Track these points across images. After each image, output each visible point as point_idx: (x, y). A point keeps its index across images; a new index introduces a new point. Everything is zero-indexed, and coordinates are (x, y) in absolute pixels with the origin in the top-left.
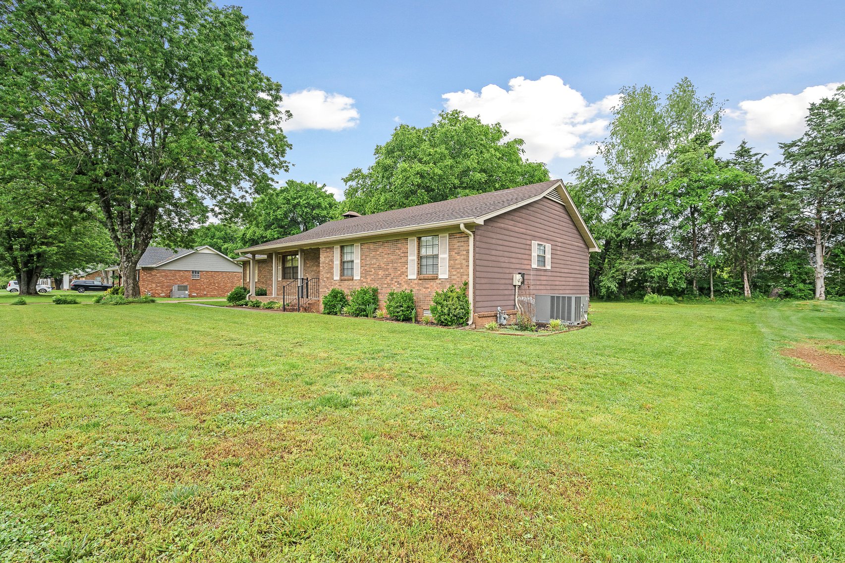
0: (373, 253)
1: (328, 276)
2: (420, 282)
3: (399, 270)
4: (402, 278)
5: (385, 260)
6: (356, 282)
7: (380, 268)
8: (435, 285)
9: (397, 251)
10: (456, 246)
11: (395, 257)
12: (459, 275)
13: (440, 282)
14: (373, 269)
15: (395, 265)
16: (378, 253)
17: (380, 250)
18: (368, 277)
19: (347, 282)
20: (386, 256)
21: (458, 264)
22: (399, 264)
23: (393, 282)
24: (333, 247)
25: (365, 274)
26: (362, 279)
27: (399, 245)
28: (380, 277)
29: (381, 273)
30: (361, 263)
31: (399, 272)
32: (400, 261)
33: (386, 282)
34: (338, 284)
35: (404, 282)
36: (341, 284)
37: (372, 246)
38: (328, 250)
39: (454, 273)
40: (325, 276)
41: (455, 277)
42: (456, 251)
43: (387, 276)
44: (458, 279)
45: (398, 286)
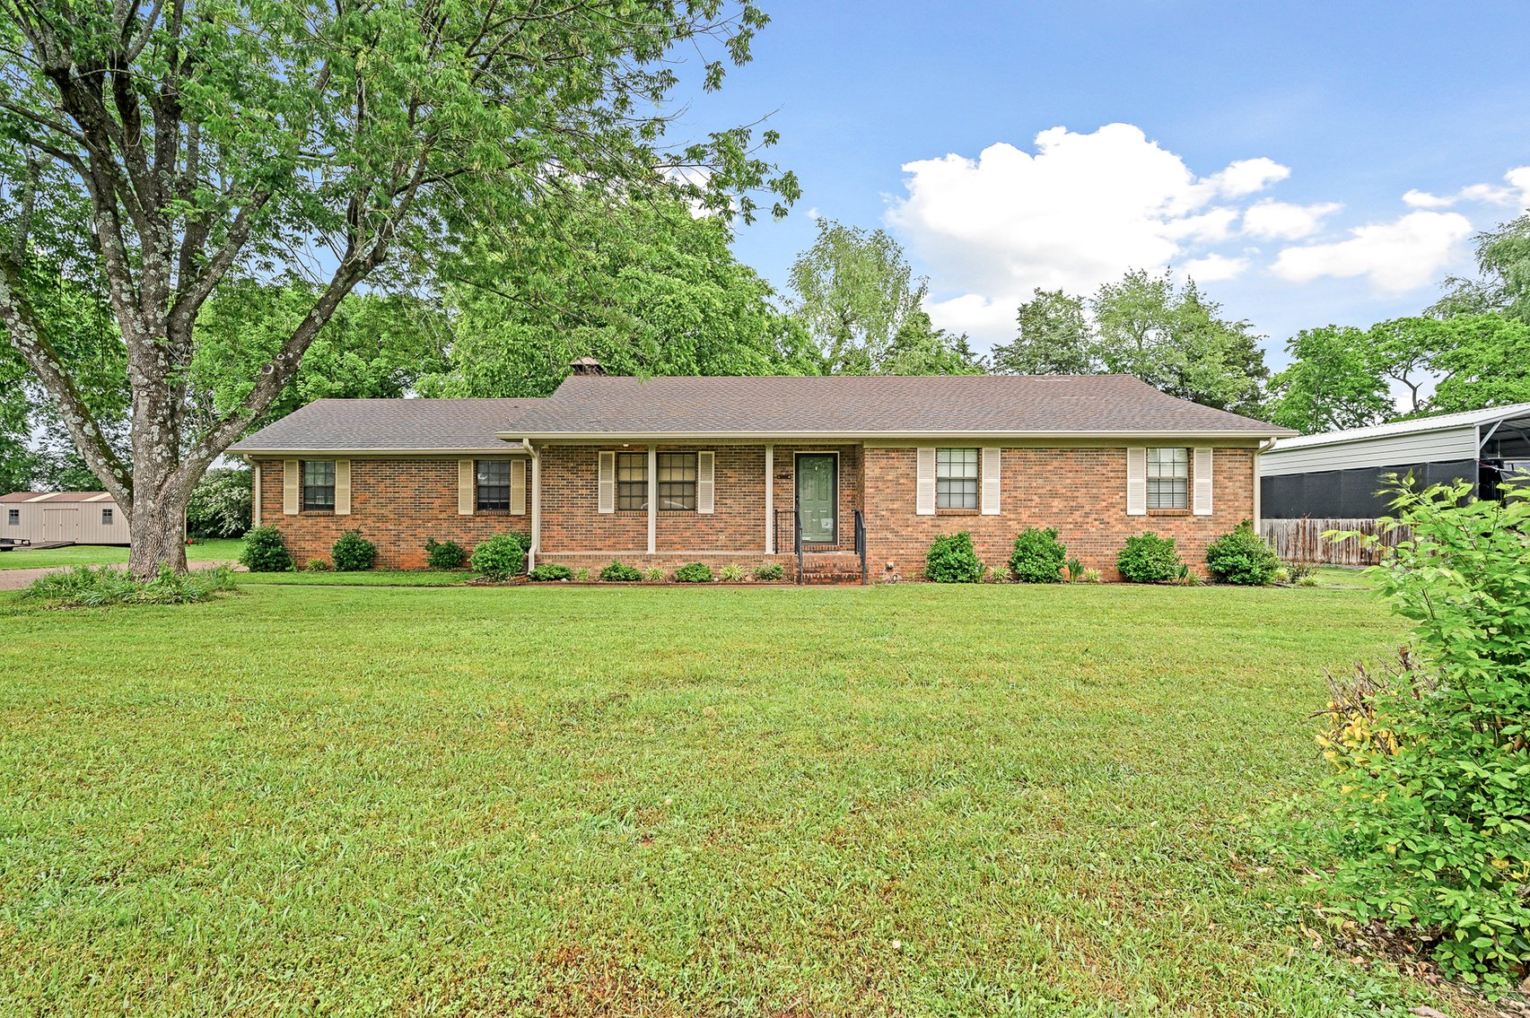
0: (1037, 468)
1: (895, 506)
2: (1154, 520)
3: (1104, 501)
4: (1111, 513)
5: (1069, 481)
6: (987, 518)
7: (1054, 494)
8: (1184, 525)
9: (1099, 468)
10: (1224, 468)
11: (1096, 478)
12: (1231, 510)
13: (1195, 520)
14: (1035, 497)
15: (1095, 491)
16: (1050, 468)
17: (1055, 463)
18: (1021, 510)
19: (957, 518)
20: (1070, 475)
21: (1229, 494)
22: (1104, 490)
23: (1090, 520)
24: (915, 450)
25: (1011, 503)
26: (1005, 513)
27: (1105, 458)
28: (1055, 510)
29: (1057, 504)
30: (1003, 485)
31: (1104, 504)
32: (1106, 484)
33: (1071, 520)
34: (930, 523)
35: (1116, 520)
36: (938, 522)
37: (1031, 455)
38: (893, 455)
39: (1222, 507)
40: (883, 506)
41: (1223, 513)
42: (1225, 475)
43: (1072, 510)
44: (1229, 517)
45: (1102, 526)
